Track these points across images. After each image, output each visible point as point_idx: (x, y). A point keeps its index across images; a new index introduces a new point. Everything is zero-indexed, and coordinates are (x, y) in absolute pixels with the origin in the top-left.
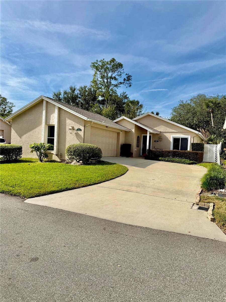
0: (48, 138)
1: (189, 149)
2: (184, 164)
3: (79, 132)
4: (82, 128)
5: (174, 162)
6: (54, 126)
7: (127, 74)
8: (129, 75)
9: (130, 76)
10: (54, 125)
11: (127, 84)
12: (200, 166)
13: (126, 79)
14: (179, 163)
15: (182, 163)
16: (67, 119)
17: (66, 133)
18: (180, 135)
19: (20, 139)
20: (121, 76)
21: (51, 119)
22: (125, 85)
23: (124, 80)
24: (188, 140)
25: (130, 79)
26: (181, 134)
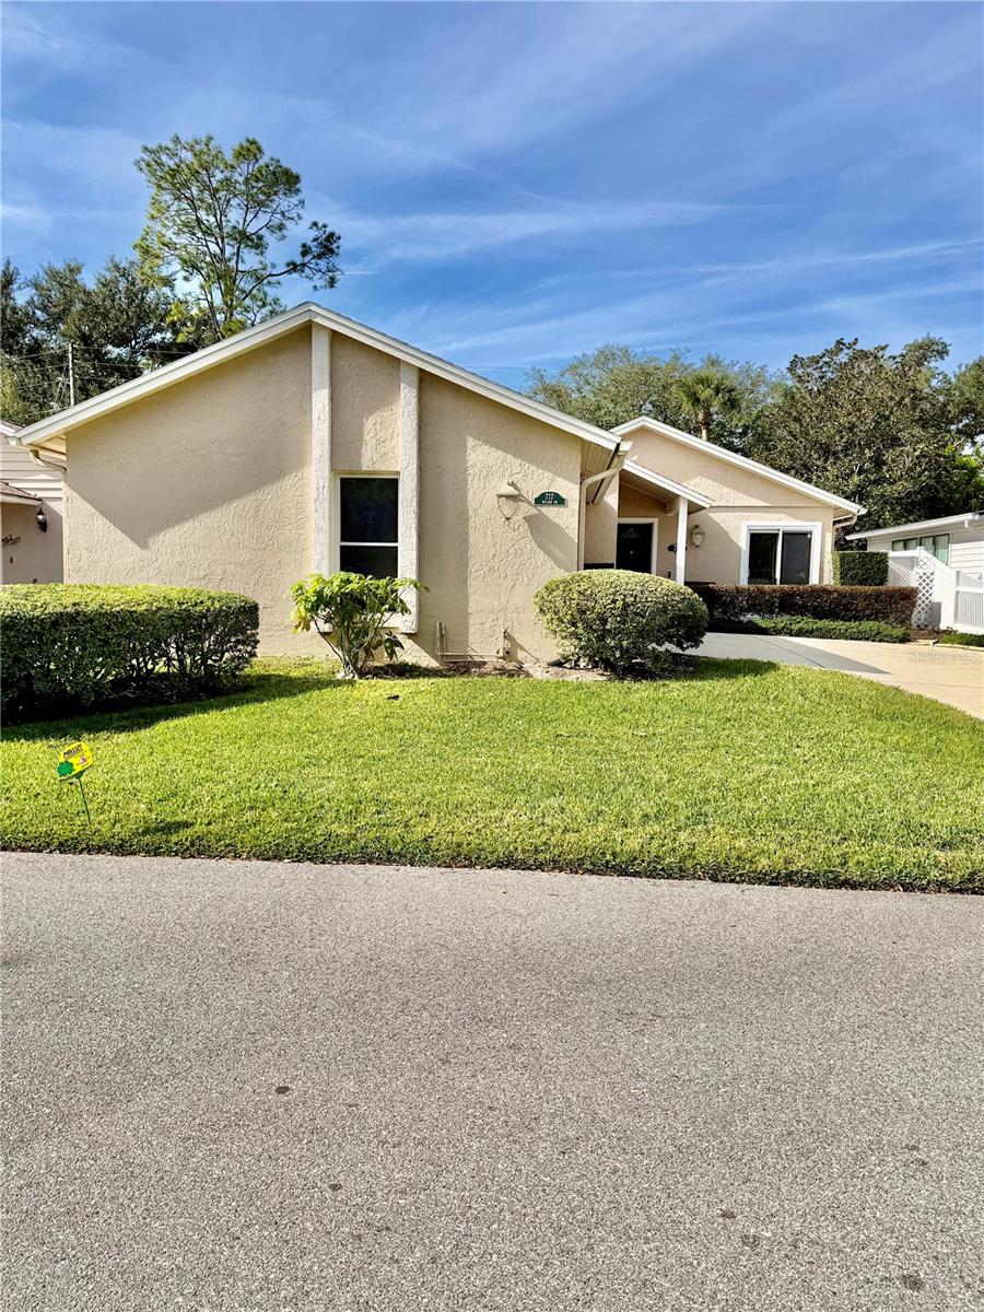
0: (341, 547)
1: (814, 580)
2: (881, 641)
3: (551, 512)
4: (571, 491)
5: (831, 638)
6: (396, 481)
7: (315, 224)
8: (328, 230)
9: (332, 235)
10: (398, 473)
11: (319, 275)
12: (971, 647)
13: (316, 250)
14: (856, 639)
15: (867, 639)
16: (471, 442)
17: (467, 519)
18: (780, 519)
19: (143, 553)
20: (284, 232)
21: (366, 438)
22: (311, 279)
23: (304, 254)
24: (810, 540)
25: (332, 251)
26: (783, 516)
